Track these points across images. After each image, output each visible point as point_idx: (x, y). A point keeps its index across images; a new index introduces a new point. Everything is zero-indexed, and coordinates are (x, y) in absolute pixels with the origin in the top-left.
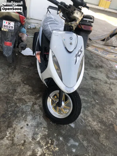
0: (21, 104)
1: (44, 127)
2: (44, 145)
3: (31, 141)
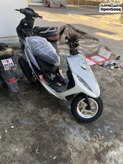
0: (56, 124)
1: (85, 130)
2: (95, 140)
3: (87, 143)
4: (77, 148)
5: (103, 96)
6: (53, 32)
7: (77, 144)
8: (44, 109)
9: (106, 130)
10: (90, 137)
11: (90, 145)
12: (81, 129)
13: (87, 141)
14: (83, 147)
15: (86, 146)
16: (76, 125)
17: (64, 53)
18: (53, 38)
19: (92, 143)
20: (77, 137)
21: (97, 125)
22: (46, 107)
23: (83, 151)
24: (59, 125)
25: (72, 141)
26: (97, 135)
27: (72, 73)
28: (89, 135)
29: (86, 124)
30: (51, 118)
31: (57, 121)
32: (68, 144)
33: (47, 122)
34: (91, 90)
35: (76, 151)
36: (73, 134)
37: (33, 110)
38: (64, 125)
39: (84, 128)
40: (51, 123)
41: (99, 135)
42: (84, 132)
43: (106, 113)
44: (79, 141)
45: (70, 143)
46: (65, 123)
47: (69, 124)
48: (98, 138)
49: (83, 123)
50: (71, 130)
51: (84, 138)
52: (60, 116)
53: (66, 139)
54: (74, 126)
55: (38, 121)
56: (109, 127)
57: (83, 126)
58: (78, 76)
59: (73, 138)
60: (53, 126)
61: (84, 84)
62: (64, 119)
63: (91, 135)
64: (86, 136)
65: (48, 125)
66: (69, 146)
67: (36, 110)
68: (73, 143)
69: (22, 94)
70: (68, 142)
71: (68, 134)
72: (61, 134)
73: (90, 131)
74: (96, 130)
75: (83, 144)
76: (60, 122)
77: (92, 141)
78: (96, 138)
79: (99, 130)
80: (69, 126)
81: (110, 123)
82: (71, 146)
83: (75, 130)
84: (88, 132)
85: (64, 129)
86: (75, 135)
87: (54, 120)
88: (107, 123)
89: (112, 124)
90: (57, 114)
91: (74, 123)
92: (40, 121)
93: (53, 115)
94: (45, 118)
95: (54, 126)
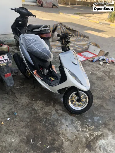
0: (49, 116)
1: (76, 121)
2: (86, 130)
3: (78, 133)
4: (69, 138)
5: (93, 89)
6: (46, 30)
7: (69, 134)
8: (38, 102)
9: (96, 121)
10: (81, 127)
11: (81, 135)
12: (72, 120)
13: (78, 131)
14: (75, 136)
15: (77, 136)
16: (68, 116)
17: (56, 50)
18: (46, 35)
19: (83, 132)
20: (68, 128)
21: (87, 116)
22: (40, 100)
23: (75, 140)
24: (53, 116)
25: (65, 131)
26: (87, 125)
27: (64, 68)
28: (80, 125)
29: (77, 115)
30: (44, 110)
31: (50, 113)
32: (61, 134)
33: (41, 114)
34: (82, 84)
35: (68, 141)
36: (65, 125)
37: (28, 103)
38: (56, 117)
39: (75, 119)
40: (45, 115)
41: (90, 125)
42: (76, 123)
43: (96, 105)
44: (71, 131)
45: (63, 133)
46: (58, 115)
47: (61, 115)
48: (88, 128)
49: (74, 115)
50: (63, 121)
51: (76, 128)
52: (53, 109)
53: (59, 130)
54: (66, 118)
55: (33, 113)
56: (98, 118)
57: (75, 117)
58: (69, 71)
59: (65, 129)
60: (46, 118)
61: (75, 78)
62: (57, 111)
63: (82, 125)
64: (77, 127)
65: (42, 117)
66: (61, 136)
67: (30, 103)
68: (65, 133)
69: (17, 88)
70: (60, 132)
71: (60, 124)
72: (54, 125)
73: (80, 122)
74: (87, 120)
75: (74, 134)
76: (53, 114)
77: (83, 131)
78: (86, 128)
79: (90, 120)
80: (61, 117)
81: (99, 114)
82: (63, 136)
83: (67, 121)
84: (79, 122)
85: (57, 120)
86: (67, 126)
87: (47, 112)
88: (97, 114)
89: (101, 115)
90: (50, 107)
91: (66, 115)
92: (34, 113)
93: (46, 107)
94: (39, 110)
95: (48, 118)
